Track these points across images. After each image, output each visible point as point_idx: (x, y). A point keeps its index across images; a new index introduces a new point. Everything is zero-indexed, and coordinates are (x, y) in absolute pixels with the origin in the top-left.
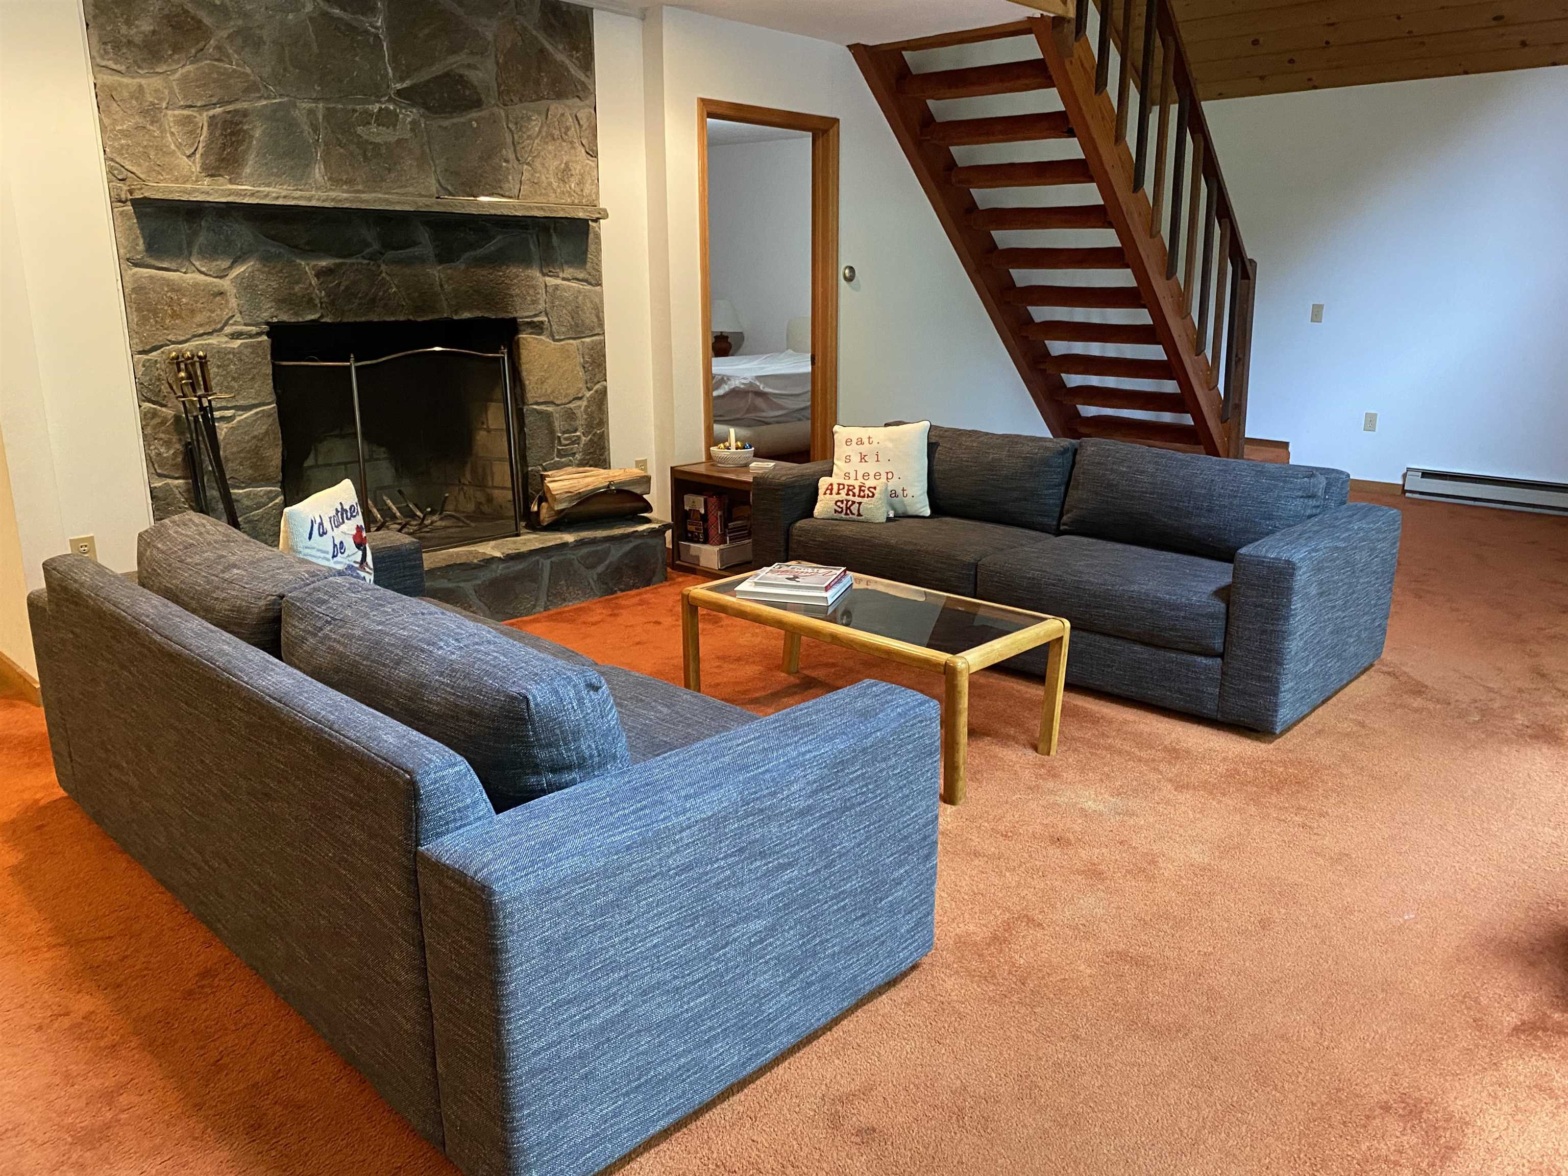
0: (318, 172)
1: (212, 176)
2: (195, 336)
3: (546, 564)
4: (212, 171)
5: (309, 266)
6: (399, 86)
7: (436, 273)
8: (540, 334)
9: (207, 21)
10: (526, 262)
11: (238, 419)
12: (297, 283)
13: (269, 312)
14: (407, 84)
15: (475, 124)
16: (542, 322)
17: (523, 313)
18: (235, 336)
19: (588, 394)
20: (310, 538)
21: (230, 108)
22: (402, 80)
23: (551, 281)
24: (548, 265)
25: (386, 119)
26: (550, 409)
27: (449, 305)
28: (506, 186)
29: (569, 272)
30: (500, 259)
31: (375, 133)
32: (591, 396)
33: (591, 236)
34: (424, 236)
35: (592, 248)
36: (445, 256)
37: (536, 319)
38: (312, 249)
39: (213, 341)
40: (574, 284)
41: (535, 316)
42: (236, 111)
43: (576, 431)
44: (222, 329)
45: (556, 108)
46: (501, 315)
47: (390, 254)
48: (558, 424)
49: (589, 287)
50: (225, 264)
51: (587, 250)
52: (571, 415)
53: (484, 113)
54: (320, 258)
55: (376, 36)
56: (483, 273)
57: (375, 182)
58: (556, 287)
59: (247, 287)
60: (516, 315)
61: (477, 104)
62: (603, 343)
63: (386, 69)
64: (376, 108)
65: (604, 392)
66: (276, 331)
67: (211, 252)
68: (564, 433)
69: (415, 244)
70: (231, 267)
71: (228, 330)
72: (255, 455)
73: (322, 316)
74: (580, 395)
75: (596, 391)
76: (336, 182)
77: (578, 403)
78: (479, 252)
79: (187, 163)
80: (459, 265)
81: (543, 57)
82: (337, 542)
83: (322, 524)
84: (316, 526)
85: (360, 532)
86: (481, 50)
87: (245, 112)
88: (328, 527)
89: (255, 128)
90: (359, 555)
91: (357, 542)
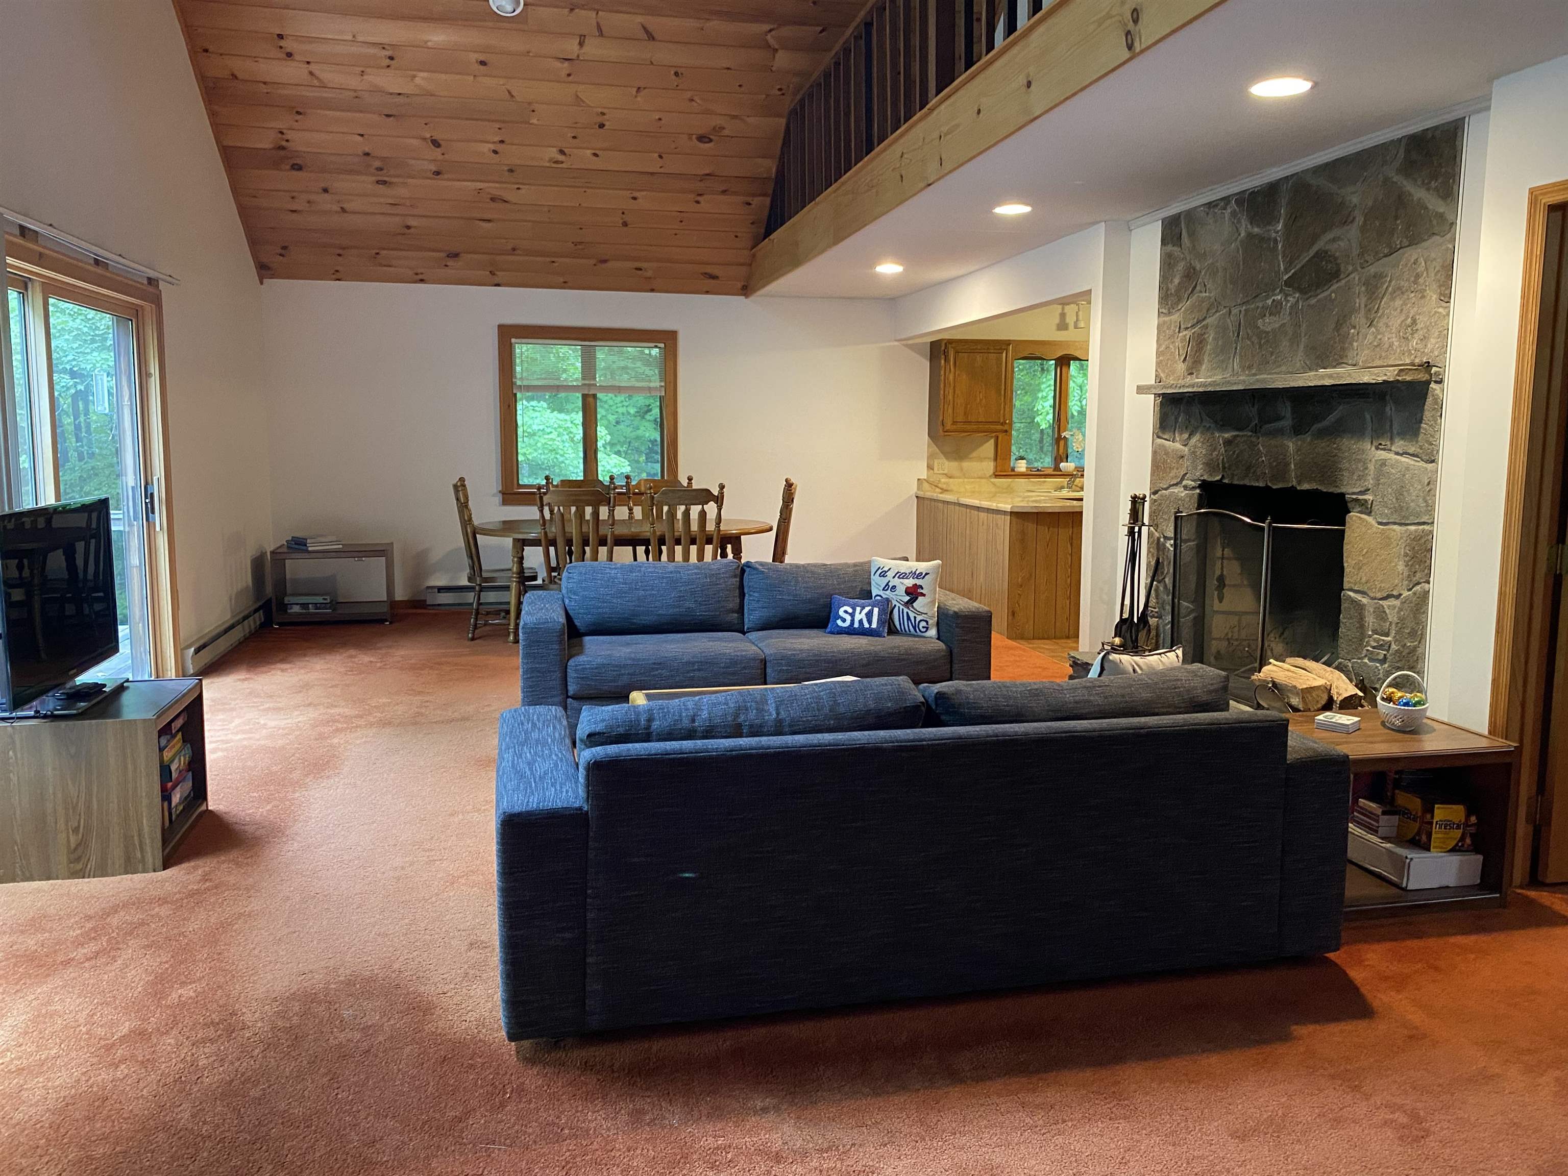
0: (1236, 361)
1: (1190, 374)
2: (1171, 486)
4: (1190, 371)
5: (1221, 438)
6: (1286, 276)
7: (1291, 445)
8: (1365, 514)
9: (1198, 266)
10: (1359, 432)
12: (1214, 450)
13: (1202, 472)
14: (1292, 272)
15: (1333, 296)
16: (1366, 501)
17: (1350, 488)
18: (1186, 487)
19: (1406, 594)
20: (875, 575)
21: (1203, 324)
22: (1286, 270)
23: (1382, 454)
24: (1378, 437)
25: (1276, 308)
26: (1365, 600)
27: (1296, 477)
28: (1351, 354)
29: (1399, 445)
30: (1338, 430)
31: (1269, 323)
32: (1407, 598)
33: (1429, 400)
34: (1286, 410)
35: (1429, 414)
36: (1298, 430)
37: (1360, 497)
38: (1222, 425)
39: (1176, 489)
40: (1403, 459)
41: (1363, 493)
42: (1203, 327)
43: (1387, 633)
44: (1181, 482)
45: (1412, 255)
46: (1335, 490)
47: (1265, 427)
48: (1370, 620)
49: (1422, 464)
50: (1186, 435)
51: (1422, 419)
52: (1381, 614)
53: (1343, 282)
54: (1227, 431)
55: (1275, 240)
56: (1322, 445)
57: (1262, 366)
58: (1385, 462)
59: (1194, 455)
60: (1343, 490)
61: (1335, 275)
62: (1430, 537)
63: (1279, 265)
64: (1270, 301)
65: (1424, 597)
66: (1205, 486)
67: (1182, 430)
68: (1374, 632)
69: (1279, 418)
70: (1189, 438)
71: (1184, 482)
73: (1223, 477)
74: (1395, 593)
75: (1415, 594)
76: (1243, 368)
77: (1392, 602)
78: (1326, 423)
79: (1181, 367)
80: (1308, 438)
81: (1401, 200)
82: (891, 584)
83: (886, 572)
84: (880, 571)
85: (916, 586)
86: (1347, 221)
87: (1206, 327)
88: (890, 574)
89: (1210, 337)
90: (907, 598)
91: (908, 591)
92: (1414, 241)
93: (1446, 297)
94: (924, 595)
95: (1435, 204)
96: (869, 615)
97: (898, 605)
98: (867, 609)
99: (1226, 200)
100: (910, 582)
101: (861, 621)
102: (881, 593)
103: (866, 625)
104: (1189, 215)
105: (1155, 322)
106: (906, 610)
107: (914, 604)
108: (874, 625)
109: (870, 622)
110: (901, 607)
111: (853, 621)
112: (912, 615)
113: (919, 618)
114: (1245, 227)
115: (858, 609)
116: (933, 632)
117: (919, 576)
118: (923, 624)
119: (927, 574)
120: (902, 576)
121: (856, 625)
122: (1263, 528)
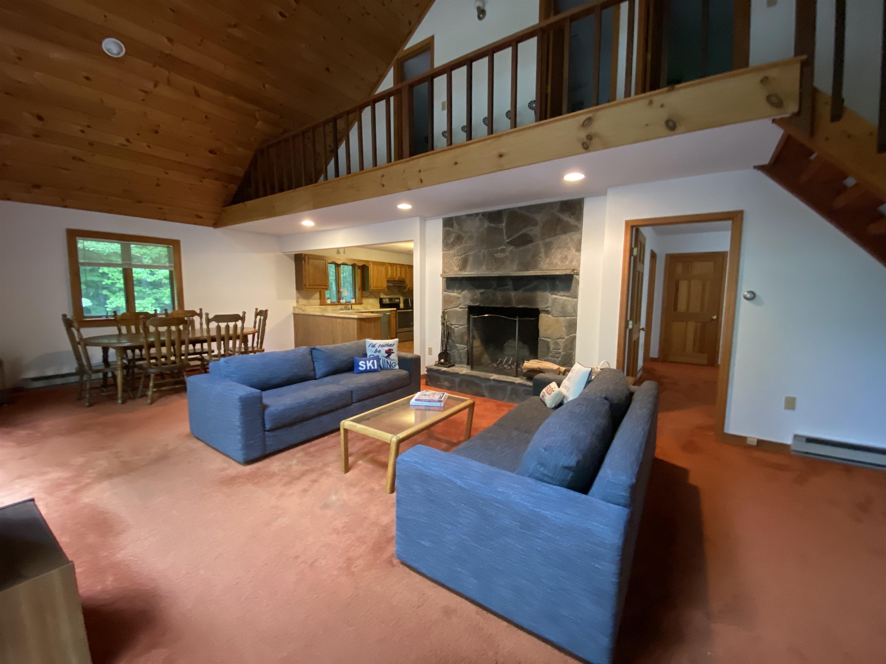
0: (484, 267)
1: (461, 271)
2: (452, 307)
3: (509, 388)
4: (461, 270)
5: (478, 292)
6: (508, 241)
7: (513, 294)
8: (548, 314)
9: (463, 235)
10: (545, 290)
11: (460, 328)
12: (475, 296)
13: (469, 303)
14: (510, 239)
15: (530, 248)
16: (548, 310)
17: (541, 306)
18: (461, 308)
19: (566, 337)
20: (369, 347)
21: (466, 254)
22: (508, 239)
23: (554, 296)
24: (552, 291)
25: (503, 251)
26: (549, 340)
27: (516, 303)
28: (539, 266)
29: (562, 293)
30: (535, 289)
31: (500, 255)
32: (568, 338)
33: (574, 280)
34: (510, 283)
35: (574, 284)
36: (516, 289)
37: (546, 309)
38: (479, 287)
39: (456, 309)
40: (563, 298)
41: (546, 308)
42: (467, 255)
43: (559, 349)
44: (458, 306)
45: (563, 237)
46: (534, 307)
47: (500, 288)
48: (552, 346)
49: (571, 299)
50: (460, 291)
51: (572, 285)
52: (557, 344)
53: (534, 244)
54: (481, 289)
55: (502, 229)
56: (529, 294)
57: (497, 269)
58: (556, 299)
59: (464, 297)
60: (538, 307)
61: (531, 241)
62: (576, 320)
63: (504, 237)
64: (500, 248)
65: (574, 338)
66: (469, 308)
67: (458, 289)
68: (554, 349)
69: (506, 285)
70: (462, 292)
71: (460, 306)
72: (462, 337)
73: (480, 304)
74: (562, 337)
75: (570, 337)
76: (488, 269)
77: (561, 340)
78: (527, 287)
79: (456, 269)
80: (521, 291)
81: (559, 221)
82: (378, 350)
83: (375, 345)
84: (371, 345)
85: (390, 350)
86: (535, 224)
87: (469, 255)
88: (377, 346)
89: (471, 259)
90: (386, 355)
91: (387, 352)
92: (565, 232)
93: (579, 250)
94: (393, 353)
95: (572, 221)
96: (373, 363)
97: (382, 358)
98: (372, 361)
99: (477, 214)
100: (387, 348)
101: (370, 367)
102: (374, 354)
103: (373, 368)
104: (458, 218)
105: (441, 253)
106: (386, 360)
107: (390, 357)
108: (376, 367)
109: (374, 366)
110: (384, 359)
111: (366, 367)
112: (389, 361)
113: (392, 362)
114: (486, 224)
115: (367, 362)
116: (397, 367)
117: (390, 345)
118: (394, 364)
119: (394, 344)
120: (383, 346)
121: (368, 368)
122: (516, 320)
